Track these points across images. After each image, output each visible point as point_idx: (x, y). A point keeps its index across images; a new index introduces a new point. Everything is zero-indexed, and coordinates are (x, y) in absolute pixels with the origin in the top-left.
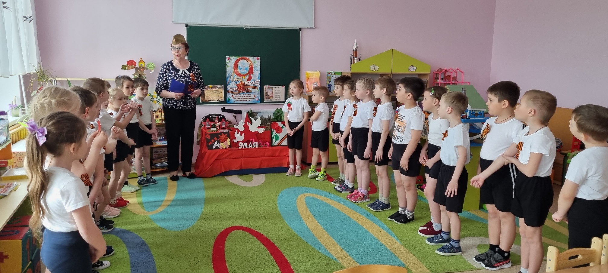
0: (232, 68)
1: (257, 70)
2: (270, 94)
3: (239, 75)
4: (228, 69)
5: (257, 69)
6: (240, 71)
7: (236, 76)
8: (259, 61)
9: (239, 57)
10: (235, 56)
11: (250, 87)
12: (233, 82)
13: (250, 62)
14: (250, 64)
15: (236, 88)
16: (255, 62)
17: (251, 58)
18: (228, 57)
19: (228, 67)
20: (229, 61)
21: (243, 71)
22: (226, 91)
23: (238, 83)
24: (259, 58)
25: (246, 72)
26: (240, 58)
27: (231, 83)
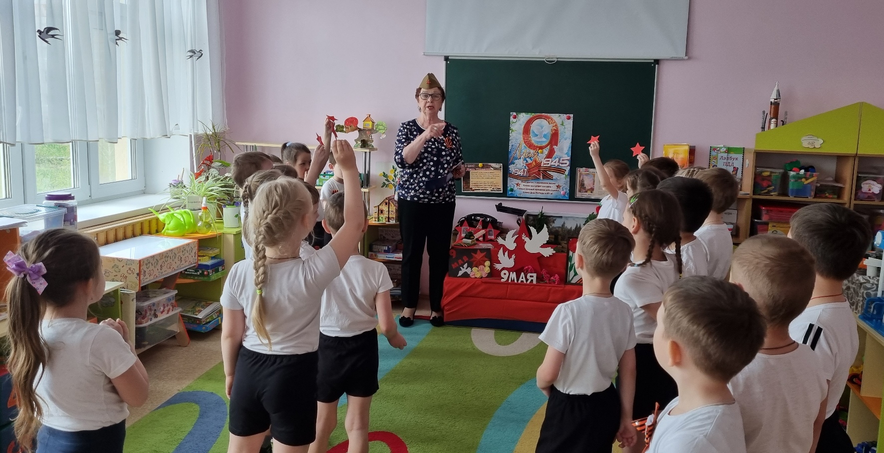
0: (520, 134)
1: (566, 139)
2: (587, 183)
3: (531, 146)
4: (513, 135)
5: (565, 137)
6: (534, 140)
7: (525, 147)
8: (571, 121)
9: (533, 114)
10: (526, 111)
11: (550, 168)
12: (520, 158)
13: (554, 123)
14: (553, 126)
15: (526, 170)
16: (562, 124)
17: (555, 117)
18: (515, 114)
19: (513, 131)
20: (515, 120)
21: (540, 140)
22: (506, 174)
23: (529, 161)
24: (572, 116)
25: (545, 141)
26: (536, 117)
27: (516, 161)
